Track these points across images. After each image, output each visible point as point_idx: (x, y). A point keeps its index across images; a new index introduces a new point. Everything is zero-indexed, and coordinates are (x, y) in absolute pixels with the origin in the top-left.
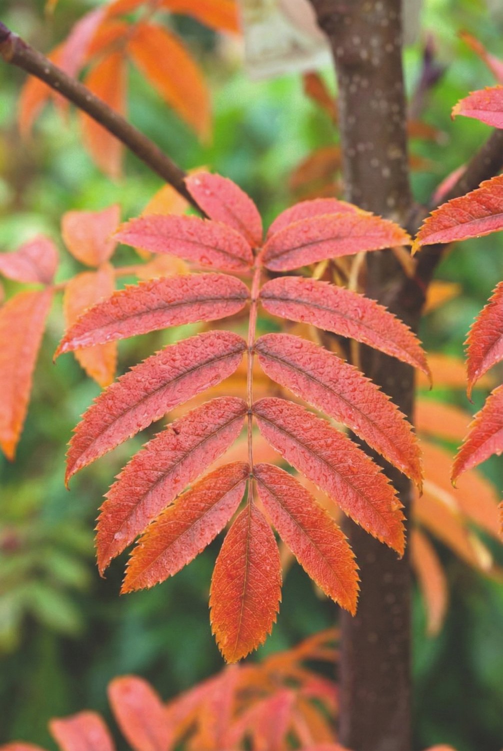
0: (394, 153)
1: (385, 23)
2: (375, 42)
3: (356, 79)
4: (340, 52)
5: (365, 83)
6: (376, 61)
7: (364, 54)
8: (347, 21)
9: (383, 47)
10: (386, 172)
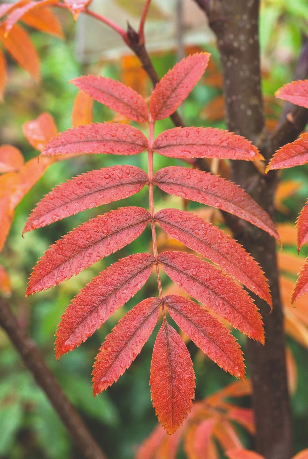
0: (254, 101)
1: (248, 26)
2: (242, 38)
3: (231, 58)
4: (221, 43)
5: (236, 61)
6: (243, 48)
7: (236, 44)
8: (226, 25)
9: (247, 41)
10: (249, 113)
